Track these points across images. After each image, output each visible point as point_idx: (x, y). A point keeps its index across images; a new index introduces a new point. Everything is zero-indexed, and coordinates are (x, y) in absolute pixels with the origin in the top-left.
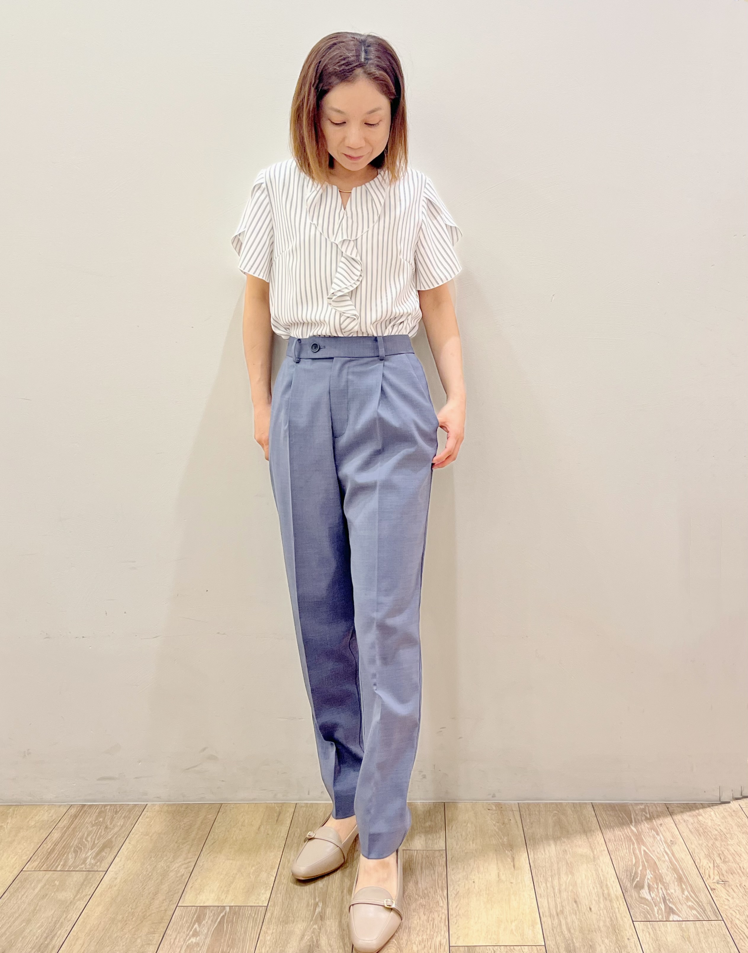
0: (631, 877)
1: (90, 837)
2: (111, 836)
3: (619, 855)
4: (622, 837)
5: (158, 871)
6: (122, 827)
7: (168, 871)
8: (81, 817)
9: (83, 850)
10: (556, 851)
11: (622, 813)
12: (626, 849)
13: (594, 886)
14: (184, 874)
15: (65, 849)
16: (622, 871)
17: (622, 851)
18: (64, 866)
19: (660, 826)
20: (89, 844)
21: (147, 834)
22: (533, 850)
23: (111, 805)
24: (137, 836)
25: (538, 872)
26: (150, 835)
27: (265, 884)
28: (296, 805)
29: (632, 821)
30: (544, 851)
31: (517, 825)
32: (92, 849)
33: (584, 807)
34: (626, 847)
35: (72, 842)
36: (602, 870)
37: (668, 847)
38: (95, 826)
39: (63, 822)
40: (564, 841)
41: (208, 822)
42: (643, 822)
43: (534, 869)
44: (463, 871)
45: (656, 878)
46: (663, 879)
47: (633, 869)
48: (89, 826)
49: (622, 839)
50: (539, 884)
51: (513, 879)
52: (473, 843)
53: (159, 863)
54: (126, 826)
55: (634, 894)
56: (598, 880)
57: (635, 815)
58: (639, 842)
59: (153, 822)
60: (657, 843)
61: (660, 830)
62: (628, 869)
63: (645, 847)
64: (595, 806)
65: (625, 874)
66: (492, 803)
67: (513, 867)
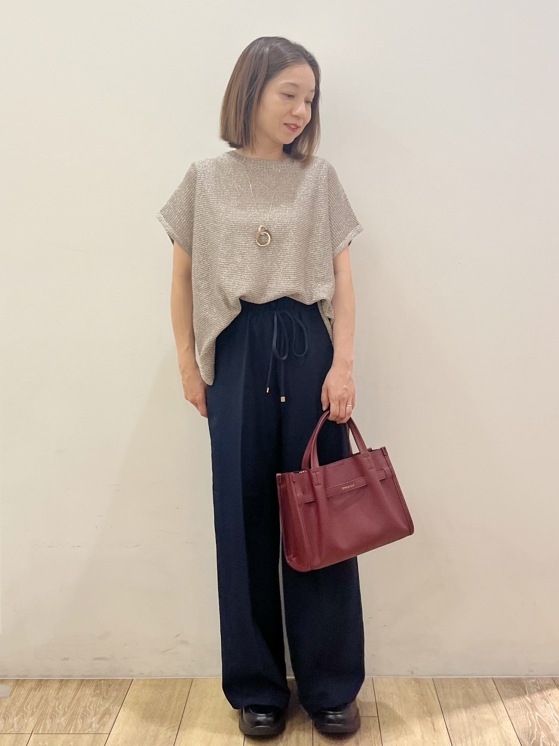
0: (529, 737)
1: (92, 705)
2: (108, 706)
3: (518, 720)
4: (519, 705)
5: (151, 734)
6: (116, 698)
7: (158, 734)
8: (82, 690)
9: (88, 717)
10: (467, 718)
11: (518, 686)
12: (523, 715)
13: (500, 745)
14: (171, 735)
15: (74, 716)
16: (521, 732)
17: (521, 716)
18: (74, 730)
19: (549, 696)
20: (93, 712)
21: (137, 704)
22: (448, 716)
23: (104, 680)
24: (129, 705)
25: (454, 734)
26: (139, 704)
29: (526, 692)
30: (458, 717)
31: (434, 697)
32: (95, 716)
33: (486, 681)
34: (523, 713)
35: (78, 710)
36: (505, 732)
37: (557, 713)
38: (94, 697)
40: (473, 709)
41: (184, 694)
42: (535, 693)
43: (450, 730)
44: (394, 734)
45: (548, 738)
46: (554, 738)
47: (530, 731)
48: (89, 697)
49: (519, 707)
50: (456, 745)
51: (434, 739)
52: (399, 711)
53: (150, 728)
54: (120, 697)
56: (503, 740)
57: (528, 688)
58: (533, 710)
59: (140, 693)
60: (548, 709)
61: (549, 699)
62: (526, 731)
63: (539, 713)
64: (495, 680)
65: (524, 735)
66: (411, 679)
67: (433, 730)
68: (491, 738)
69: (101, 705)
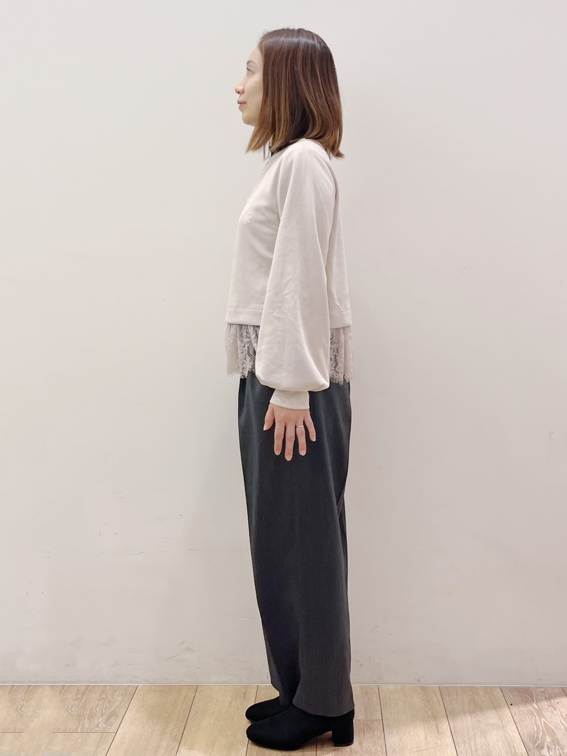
0: (534, 741)
1: (98, 708)
2: (115, 708)
3: (524, 725)
4: (526, 711)
5: (157, 733)
6: (121, 702)
7: (165, 733)
8: (88, 694)
9: (95, 718)
10: (472, 721)
11: (526, 694)
12: (529, 720)
13: (503, 746)
14: (178, 734)
15: (81, 717)
16: (526, 736)
17: (526, 722)
18: (82, 729)
19: (557, 703)
20: (99, 713)
21: (143, 707)
22: (453, 720)
23: (110, 686)
24: (135, 708)
25: (458, 736)
26: (145, 707)
28: (258, 687)
29: (532, 700)
30: (462, 721)
31: (439, 703)
33: (492, 689)
35: (85, 711)
36: (509, 735)
37: (564, 719)
38: (100, 700)
40: (478, 715)
41: (190, 698)
42: (542, 701)
43: (454, 734)
44: (397, 734)
45: (554, 742)
46: (559, 742)
47: (535, 735)
49: (525, 713)
51: (439, 740)
52: (404, 715)
53: (157, 727)
54: (125, 701)
55: (536, 752)
56: (506, 743)
57: (536, 696)
58: (540, 716)
59: (145, 698)
60: (555, 716)
61: (557, 706)
62: (531, 735)
63: (545, 719)
64: (502, 689)
65: (529, 738)
66: (417, 686)
67: (437, 732)
68: (495, 740)
69: (107, 708)
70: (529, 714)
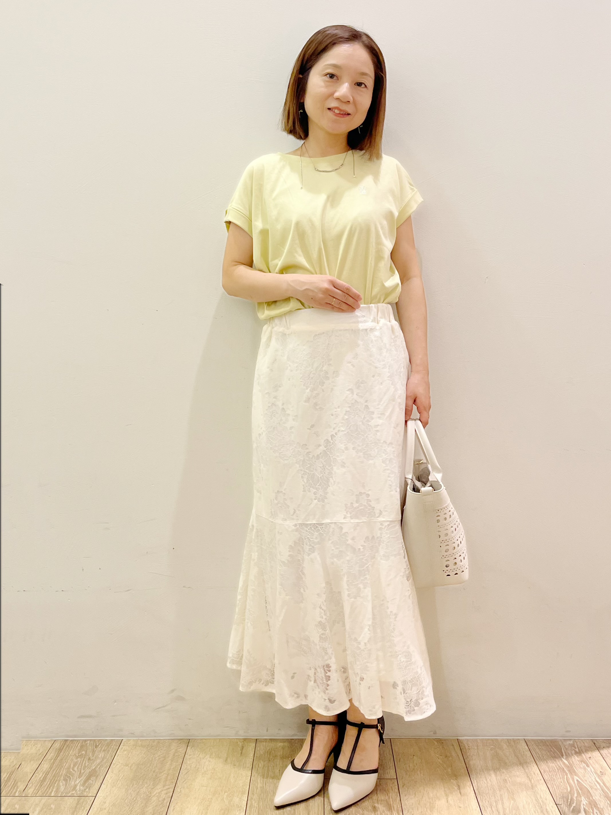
0: (568, 804)
1: (77, 767)
2: (95, 767)
3: (555, 783)
4: (556, 769)
5: (142, 796)
6: (103, 760)
7: (150, 796)
8: (66, 751)
9: (71, 779)
10: (497, 781)
11: (553, 748)
12: (561, 779)
13: (535, 810)
14: (165, 798)
15: (55, 777)
16: (559, 798)
17: (557, 781)
18: (57, 792)
19: (589, 759)
20: (77, 773)
21: (127, 765)
22: (476, 780)
23: (91, 740)
24: (118, 766)
25: (483, 798)
26: (130, 766)
27: (239, 807)
28: (256, 740)
29: (563, 754)
30: (486, 780)
31: (459, 757)
32: (79, 778)
33: (518, 743)
34: (560, 777)
35: (61, 771)
36: (540, 796)
37: (599, 777)
38: (79, 758)
39: (50, 755)
40: (503, 772)
41: (180, 755)
42: (573, 755)
43: (479, 796)
44: (415, 796)
45: (590, 804)
46: (597, 804)
47: (569, 796)
48: (73, 758)
50: (485, 809)
51: (461, 803)
52: (421, 773)
53: (142, 789)
54: (108, 758)
56: (538, 806)
57: (565, 750)
58: (572, 774)
59: (130, 755)
60: (588, 773)
61: (590, 763)
62: (565, 796)
63: (579, 777)
64: (527, 742)
65: (562, 800)
66: (434, 739)
67: (459, 793)
68: (525, 803)
69: (86, 766)
70: (559, 771)
